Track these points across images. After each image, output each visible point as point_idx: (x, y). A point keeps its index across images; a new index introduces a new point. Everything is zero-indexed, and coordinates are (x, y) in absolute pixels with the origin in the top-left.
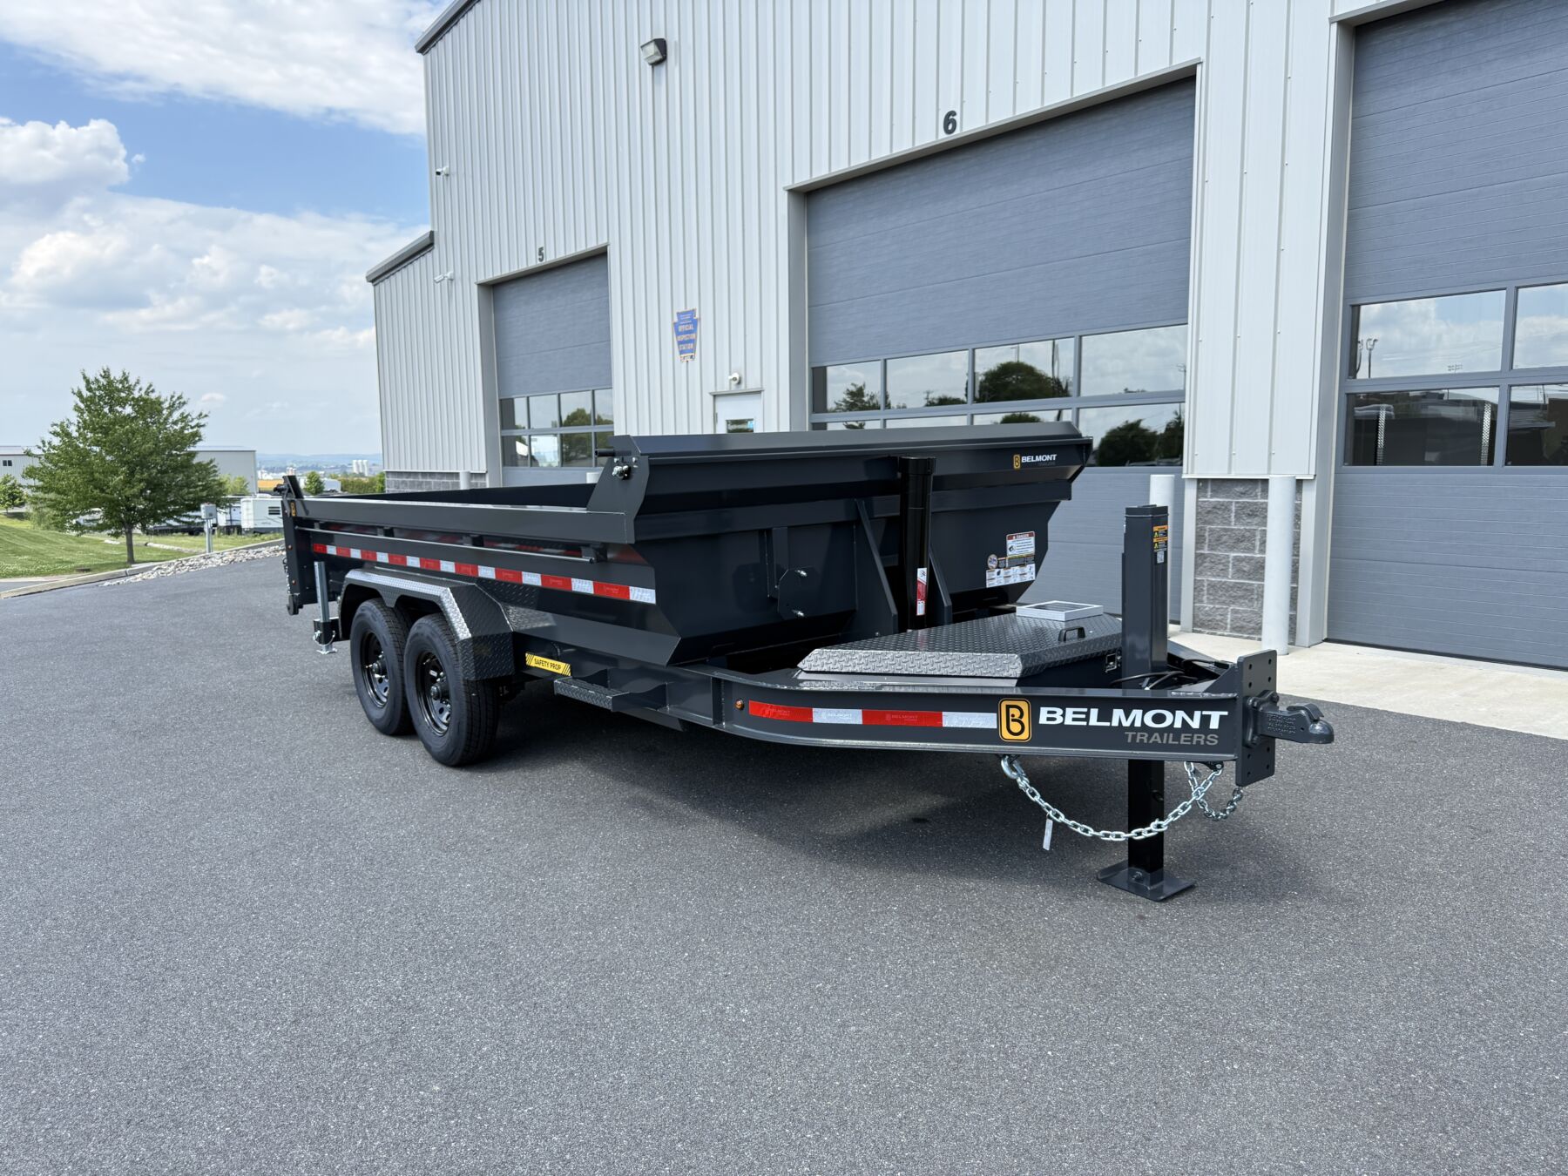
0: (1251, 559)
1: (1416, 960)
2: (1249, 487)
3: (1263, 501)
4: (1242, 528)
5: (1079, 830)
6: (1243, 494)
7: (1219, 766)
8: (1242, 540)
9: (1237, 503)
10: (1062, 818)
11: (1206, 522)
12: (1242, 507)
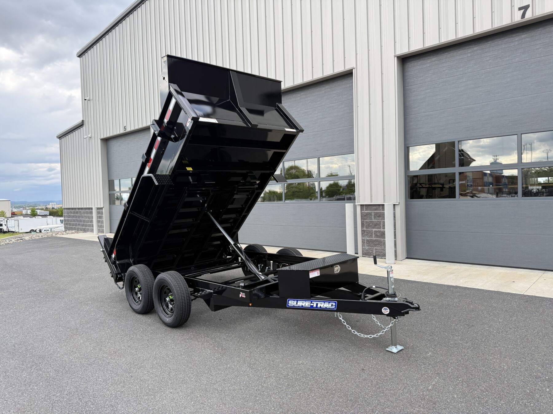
0: (380, 231)
2: (378, 207)
3: (382, 211)
4: (376, 221)
6: (376, 209)
8: (377, 225)
9: (374, 212)
11: (364, 219)
12: (376, 214)
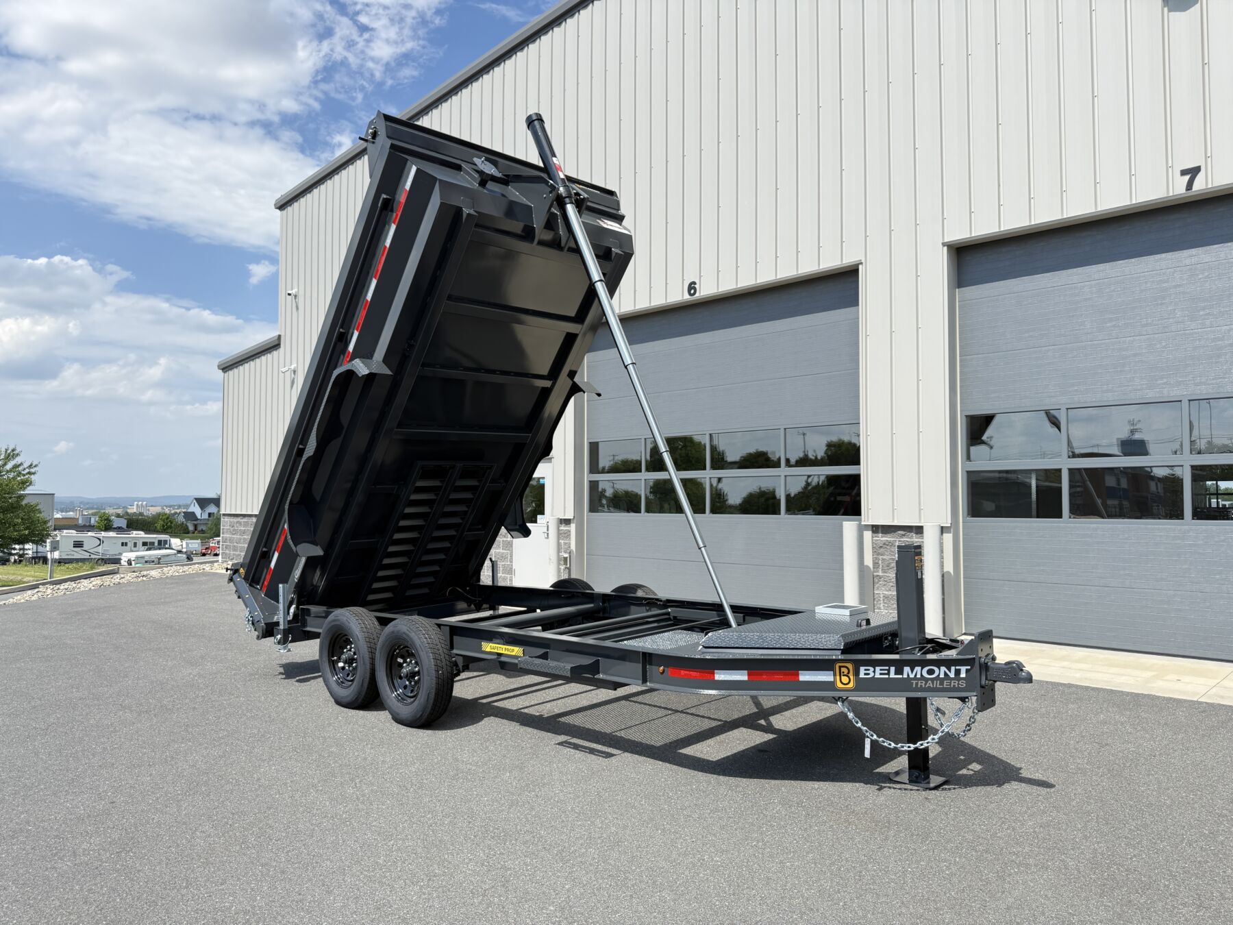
1: (1092, 813)
2: (907, 531)
3: (919, 540)
5: (885, 744)
6: (902, 536)
7: (967, 700)
9: (899, 541)
10: (875, 737)
11: (878, 554)
